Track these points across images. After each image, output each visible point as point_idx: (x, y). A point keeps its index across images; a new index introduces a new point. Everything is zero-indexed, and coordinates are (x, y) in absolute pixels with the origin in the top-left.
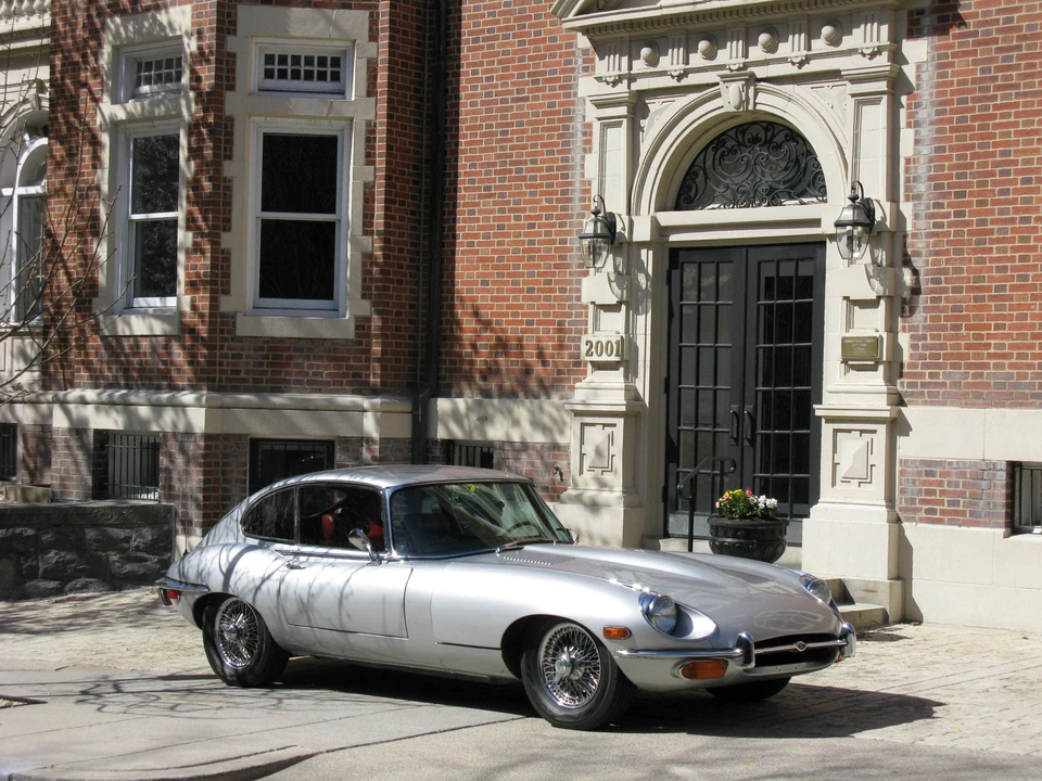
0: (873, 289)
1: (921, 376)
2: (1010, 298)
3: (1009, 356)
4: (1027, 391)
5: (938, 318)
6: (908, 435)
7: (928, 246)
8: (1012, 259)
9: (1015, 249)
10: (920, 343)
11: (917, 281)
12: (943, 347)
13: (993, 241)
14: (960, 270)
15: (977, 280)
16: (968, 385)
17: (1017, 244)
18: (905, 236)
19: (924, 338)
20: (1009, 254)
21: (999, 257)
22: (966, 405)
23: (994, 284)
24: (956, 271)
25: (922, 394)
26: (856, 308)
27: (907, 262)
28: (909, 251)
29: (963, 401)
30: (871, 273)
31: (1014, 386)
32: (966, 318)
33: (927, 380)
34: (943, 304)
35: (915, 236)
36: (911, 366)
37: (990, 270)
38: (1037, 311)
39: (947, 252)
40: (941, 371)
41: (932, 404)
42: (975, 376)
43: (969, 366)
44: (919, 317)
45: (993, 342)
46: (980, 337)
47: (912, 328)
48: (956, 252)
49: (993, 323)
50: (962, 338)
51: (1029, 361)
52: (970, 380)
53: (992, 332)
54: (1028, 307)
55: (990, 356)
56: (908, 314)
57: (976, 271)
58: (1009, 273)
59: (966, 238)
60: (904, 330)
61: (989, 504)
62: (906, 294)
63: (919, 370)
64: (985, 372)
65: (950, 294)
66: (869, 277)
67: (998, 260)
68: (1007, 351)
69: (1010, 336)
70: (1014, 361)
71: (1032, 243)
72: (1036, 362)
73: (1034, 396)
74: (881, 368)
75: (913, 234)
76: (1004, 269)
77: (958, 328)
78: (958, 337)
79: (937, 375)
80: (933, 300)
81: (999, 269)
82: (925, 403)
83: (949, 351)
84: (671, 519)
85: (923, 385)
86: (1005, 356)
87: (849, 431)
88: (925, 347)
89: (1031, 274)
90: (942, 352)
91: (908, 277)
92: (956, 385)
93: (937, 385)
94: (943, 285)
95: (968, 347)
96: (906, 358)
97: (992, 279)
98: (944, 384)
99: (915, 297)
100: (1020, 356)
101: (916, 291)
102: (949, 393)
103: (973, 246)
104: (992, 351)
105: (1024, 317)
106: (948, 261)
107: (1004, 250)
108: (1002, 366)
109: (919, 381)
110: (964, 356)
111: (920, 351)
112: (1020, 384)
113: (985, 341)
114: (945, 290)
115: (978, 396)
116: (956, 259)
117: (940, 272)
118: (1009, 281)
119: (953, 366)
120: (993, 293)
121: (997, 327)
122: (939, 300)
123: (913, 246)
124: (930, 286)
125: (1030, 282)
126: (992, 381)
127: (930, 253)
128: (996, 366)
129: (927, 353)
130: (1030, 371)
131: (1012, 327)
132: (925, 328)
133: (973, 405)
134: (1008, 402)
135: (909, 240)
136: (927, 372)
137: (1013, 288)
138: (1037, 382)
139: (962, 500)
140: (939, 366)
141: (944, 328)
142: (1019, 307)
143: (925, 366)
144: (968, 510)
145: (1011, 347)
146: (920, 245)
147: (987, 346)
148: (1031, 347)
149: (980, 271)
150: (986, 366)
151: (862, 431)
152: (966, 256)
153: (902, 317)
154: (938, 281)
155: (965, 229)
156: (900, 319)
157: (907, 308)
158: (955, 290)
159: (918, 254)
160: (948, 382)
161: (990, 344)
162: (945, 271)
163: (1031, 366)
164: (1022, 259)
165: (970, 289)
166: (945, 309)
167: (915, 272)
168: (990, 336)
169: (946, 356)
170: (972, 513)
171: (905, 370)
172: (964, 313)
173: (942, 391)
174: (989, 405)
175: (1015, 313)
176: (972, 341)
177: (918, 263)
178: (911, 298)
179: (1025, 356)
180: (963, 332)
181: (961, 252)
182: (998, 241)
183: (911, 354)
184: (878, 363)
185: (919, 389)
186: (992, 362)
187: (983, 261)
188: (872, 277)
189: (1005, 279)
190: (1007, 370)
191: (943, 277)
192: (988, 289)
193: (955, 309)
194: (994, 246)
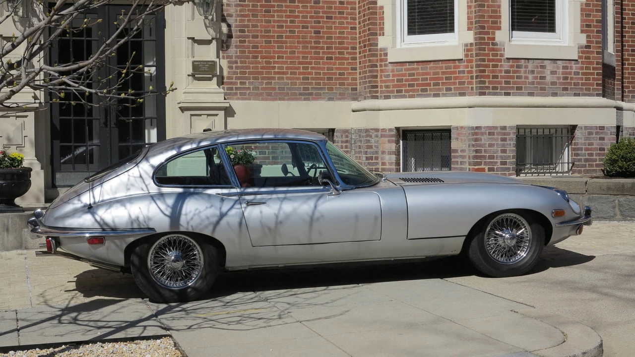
0: (209, 34)
1: (235, 83)
2: (286, 42)
3: (286, 73)
4: (296, 92)
5: (244, 52)
6: (234, 117)
7: (237, 11)
8: (286, 22)
9: (287, 16)
10: (234, 66)
11: (230, 31)
12: (248, 68)
13: (274, 11)
14: (256, 26)
15: (266, 31)
16: (263, 89)
17: (288, 14)
18: (222, 5)
19: (236, 63)
20: (284, 19)
21: (278, 20)
22: (263, 99)
23: (276, 35)
24: (254, 26)
25: (236, 94)
26: (196, 44)
27: (224, 20)
28: (225, 13)
29: (261, 97)
30: (208, 24)
31: (289, 89)
32: (261, 52)
33: (239, 86)
34: (247, 44)
35: (228, 5)
36: (228, 78)
37: (274, 27)
38: (301, 50)
39: (248, 16)
40: (247, 81)
41: (242, 99)
42: (267, 84)
43: (263, 78)
44: (232, 51)
45: (277, 65)
46: (270, 63)
47: (228, 57)
48: (253, 16)
49: (276, 55)
50: (259, 63)
51: (297, 76)
52: (264, 86)
53: (276, 60)
54: (296, 47)
55: (275, 73)
56: (225, 49)
57: (266, 27)
58: (284, 29)
59: (259, 8)
60: (223, 58)
61: (283, 152)
62: (224, 38)
63: (234, 80)
64: (273, 81)
65: (251, 39)
66: (206, 27)
67: (278, 21)
68: (285, 70)
69: (286, 63)
70: (289, 76)
71: (297, 14)
72: (301, 76)
73: (300, 94)
74: (215, 79)
75: (227, 4)
76: (282, 27)
77: (256, 57)
78: (256, 63)
79: (244, 83)
80: (241, 42)
81: (279, 27)
82: (238, 99)
83: (252, 70)
84: (58, 176)
85: (236, 89)
86: (283, 73)
87: (200, 115)
88: (237, 68)
89: (297, 30)
90: (247, 71)
91: (225, 29)
92: (256, 88)
93: (245, 89)
94: (246, 34)
95: (262, 68)
96: (225, 74)
97: (274, 32)
98: (249, 88)
99: (229, 39)
100: (292, 73)
101: (230, 36)
102: (252, 93)
103: (263, 13)
104: (276, 70)
105: (294, 52)
106: (249, 21)
107: (282, 17)
108: (283, 78)
109: (234, 86)
110: (262, 73)
111: (234, 70)
112: (293, 88)
113: (272, 65)
114: (248, 37)
115: (270, 94)
116: (254, 20)
117: (245, 26)
118: (284, 33)
119: (254, 78)
120: (276, 39)
121: (279, 57)
122: (244, 41)
123: (227, 11)
124: (238, 34)
125: (296, 34)
126: (277, 87)
127: (238, 16)
128: (279, 78)
129: (238, 71)
130: (298, 81)
131: (287, 58)
132: (237, 57)
133: (266, 100)
134: (286, 98)
135: (225, 8)
136: (239, 81)
137: (287, 37)
138: (302, 87)
139: (267, 151)
140: (246, 78)
141: (248, 57)
142: (291, 47)
143: (237, 78)
144: (271, 156)
145: (287, 68)
146: (231, 11)
147: (274, 68)
148: (298, 68)
149: (268, 27)
150: (274, 78)
151: (208, 115)
152: (259, 18)
153: (222, 50)
154: (243, 31)
155: (259, 4)
156: (221, 52)
157: (225, 45)
158: (253, 37)
159: (231, 16)
160: (251, 87)
161: (275, 66)
162: (247, 26)
163: (298, 79)
164: (291, 22)
165: (262, 37)
166: (248, 47)
167: (229, 26)
168: (275, 62)
169: (250, 73)
170: (273, 158)
171: (225, 80)
172: (259, 49)
173: (248, 92)
174: (275, 99)
175: (288, 50)
176: (265, 65)
177: (231, 21)
178: (227, 40)
179: (295, 73)
180: (259, 59)
181: (256, 16)
182: (278, 11)
183: (229, 72)
184: (213, 76)
185: (234, 91)
186: (277, 76)
187: (269, 22)
188: (208, 27)
189: (283, 32)
190: (285, 81)
191: (246, 29)
192: (273, 37)
193: (254, 47)
194: (276, 14)
